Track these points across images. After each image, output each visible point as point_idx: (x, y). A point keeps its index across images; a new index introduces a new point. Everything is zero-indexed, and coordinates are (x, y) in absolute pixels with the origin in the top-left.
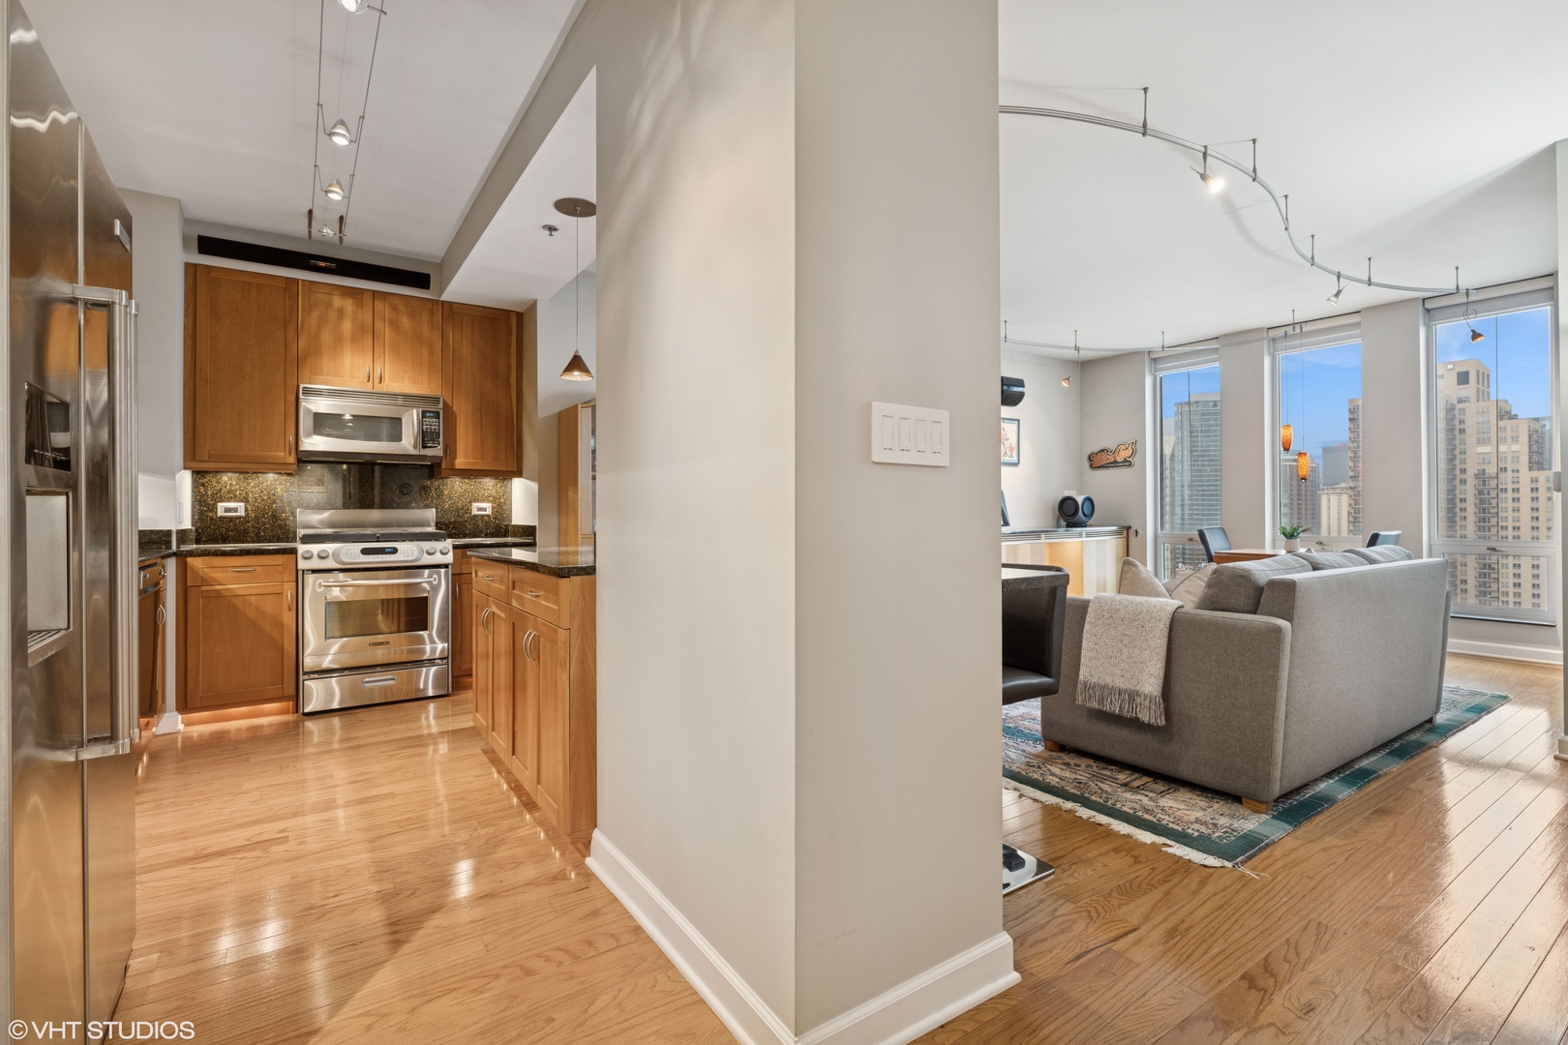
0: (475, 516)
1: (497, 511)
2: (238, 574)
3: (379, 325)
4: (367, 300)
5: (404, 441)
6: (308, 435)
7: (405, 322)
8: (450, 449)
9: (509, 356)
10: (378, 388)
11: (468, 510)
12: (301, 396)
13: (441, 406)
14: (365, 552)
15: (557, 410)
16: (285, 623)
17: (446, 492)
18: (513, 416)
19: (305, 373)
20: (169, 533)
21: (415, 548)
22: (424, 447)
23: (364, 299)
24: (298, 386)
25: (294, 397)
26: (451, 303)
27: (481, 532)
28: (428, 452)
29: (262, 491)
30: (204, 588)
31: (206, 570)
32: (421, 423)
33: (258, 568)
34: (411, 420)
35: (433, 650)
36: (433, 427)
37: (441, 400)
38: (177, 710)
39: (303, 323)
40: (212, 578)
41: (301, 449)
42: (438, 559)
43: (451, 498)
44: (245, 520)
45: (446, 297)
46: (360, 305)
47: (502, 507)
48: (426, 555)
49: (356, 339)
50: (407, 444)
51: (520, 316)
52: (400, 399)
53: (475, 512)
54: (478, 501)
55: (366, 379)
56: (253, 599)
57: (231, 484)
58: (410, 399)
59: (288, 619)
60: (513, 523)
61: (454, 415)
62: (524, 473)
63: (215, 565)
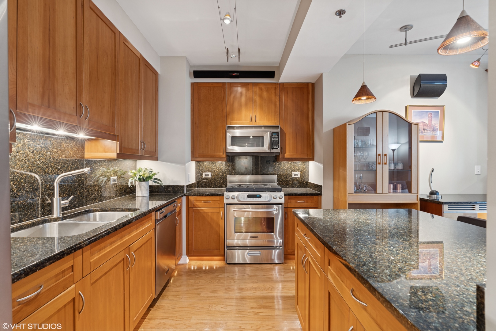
0: (293, 178)
1: (302, 176)
2: (205, 203)
3: (255, 97)
4: (251, 87)
5: (265, 146)
6: (230, 146)
7: (265, 95)
8: (283, 149)
9: (308, 104)
10: (256, 124)
11: (290, 175)
12: (227, 130)
13: (279, 130)
14: (249, 196)
15: (333, 128)
16: (220, 225)
17: (281, 168)
18: (310, 132)
19: (229, 121)
20: (183, 187)
21: (268, 195)
22: (272, 149)
23: (250, 86)
24: (226, 126)
25: (225, 131)
26: (283, 83)
27: (296, 185)
28: (274, 151)
29: (217, 168)
30: (194, 209)
31: (195, 201)
32: (271, 138)
33: (211, 201)
34: (267, 137)
35: (277, 242)
36: (276, 140)
37: (279, 127)
38: (186, 255)
39: (228, 100)
40: (197, 205)
41: (227, 152)
42: (278, 201)
43: (283, 170)
44: (211, 179)
45: (281, 81)
46: (248, 90)
47: (304, 174)
48: (273, 199)
49: (246, 104)
50: (266, 148)
51: (313, 84)
52: (263, 128)
53: (293, 176)
54: (294, 171)
55: (250, 121)
56: (210, 214)
57: (207, 165)
58: (267, 128)
59: (221, 223)
60: (309, 182)
61: (285, 134)
62: (315, 159)
63: (198, 199)
